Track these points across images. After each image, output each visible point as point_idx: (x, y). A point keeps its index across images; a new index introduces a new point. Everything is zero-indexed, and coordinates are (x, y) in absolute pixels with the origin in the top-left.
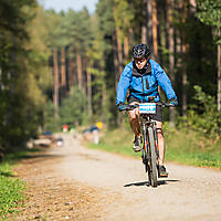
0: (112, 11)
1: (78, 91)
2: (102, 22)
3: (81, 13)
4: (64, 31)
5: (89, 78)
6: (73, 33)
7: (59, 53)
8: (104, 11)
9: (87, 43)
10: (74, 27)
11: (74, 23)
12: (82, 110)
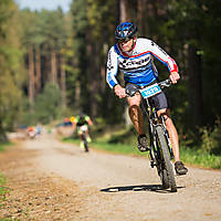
0: (86, 11)
1: (52, 87)
2: (76, 21)
3: (55, 12)
4: (39, 29)
5: (63, 74)
6: (48, 32)
7: (34, 51)
8: (78, 10)
9: (60, 41)
10: (48, 26)
11: (48, 22)
12: (56, 104)
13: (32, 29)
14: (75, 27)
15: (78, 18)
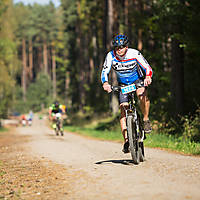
0: (76, 6)
1: (44, 77)
2: (66, 16)
3: (47, 7)
4: (32, 22)
5: (54, 65)
6: (40, 25)
7: (27, 43)
8: (69, 6)
9: (52, 33)
10: (40, 19)
11: (40, 16)
12: (48, 93)
13: (25, 23)
14: (65, 21)
15: (68, 12)
